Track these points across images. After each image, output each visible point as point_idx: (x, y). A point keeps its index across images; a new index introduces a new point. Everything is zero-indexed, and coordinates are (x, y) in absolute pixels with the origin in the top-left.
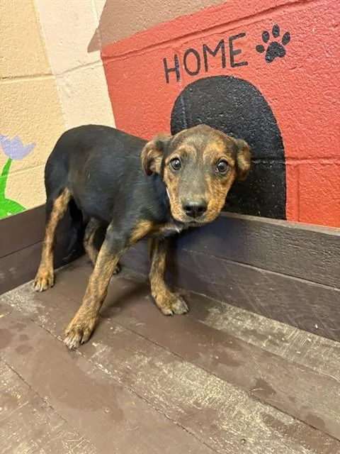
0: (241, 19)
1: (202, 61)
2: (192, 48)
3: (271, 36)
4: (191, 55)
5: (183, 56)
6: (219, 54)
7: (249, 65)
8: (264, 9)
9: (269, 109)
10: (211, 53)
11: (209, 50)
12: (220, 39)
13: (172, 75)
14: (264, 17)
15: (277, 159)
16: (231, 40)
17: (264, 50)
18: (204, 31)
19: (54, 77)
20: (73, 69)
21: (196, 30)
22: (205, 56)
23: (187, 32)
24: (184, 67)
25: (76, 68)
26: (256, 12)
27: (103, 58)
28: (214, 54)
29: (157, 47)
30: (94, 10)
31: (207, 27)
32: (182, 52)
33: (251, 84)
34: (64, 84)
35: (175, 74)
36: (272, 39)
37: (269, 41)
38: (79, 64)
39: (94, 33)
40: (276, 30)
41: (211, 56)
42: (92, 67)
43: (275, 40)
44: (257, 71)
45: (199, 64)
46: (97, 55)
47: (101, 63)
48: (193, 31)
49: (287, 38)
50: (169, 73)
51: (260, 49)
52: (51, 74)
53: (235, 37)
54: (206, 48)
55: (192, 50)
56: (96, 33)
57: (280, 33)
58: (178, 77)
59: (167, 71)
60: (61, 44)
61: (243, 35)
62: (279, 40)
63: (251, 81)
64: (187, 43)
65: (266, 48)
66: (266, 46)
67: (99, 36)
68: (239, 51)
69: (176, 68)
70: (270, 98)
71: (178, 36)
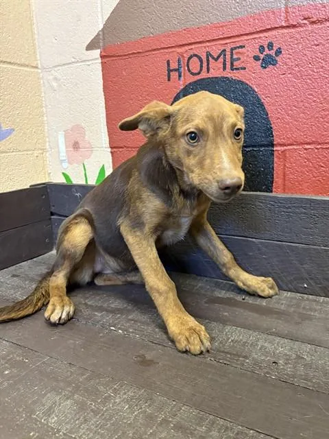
0: (242, 35)
1: (205, 65)
2: (196, 53)
3: (266, 49)
4: (195, 59)
5: (186, 59)
6: (221, 59)
7: (247, 69)
8: (261, 29)
9: (262, 105)
10: (213, 58)
11: (211, 55)
12: (223, 48)
13: (174, 75)
14: (261, 35)
15: (267, 146)
16: (232, 49)
17: (260, 59)
18: (208, 41)
19: (40, 71)
20: (64, 64)
21: (201, 40)
22: (208, 60)
23: (193, 41)
24: (186, 68)
25: (70, 64)
26: (255, 30)
27: (102, 57)
28: (216, 60)
29: (162, 51)
30: (100, 15)
31: (211, 38)
32: (186, 56)
33: (248, 85)
34: (51, 77)
35: (177, 74)
36: (267, 52)
37: (265, 53)
38: (73, 60)
39: (96, 34)
40: (270, 46)
41: (214, 61)
42: (88, 63)
43: (268, 52)
44: (253, 75)
45: (201, 66)
46: (96, 53)
47: (100, 61)
48: (198, 40)
49: (279, 52)
50: (171, 73)
51: (256, 58)
52: (36, 67)
53: (235, 48)
54: (209, 55)
55: (196, 55)
56: (98, 35)
57: (274, 48)
58: (180, 76)
59: (170, 71)
61: (242, 47)
62: (272, 53)
63: (247, 82)
64: (192, 49)
65: (261, 58)
66: (262, 56)
67: (101, 37)
68: (239, 59)
69: (178, 69)
70: (263, 96)
71: (184, 43)
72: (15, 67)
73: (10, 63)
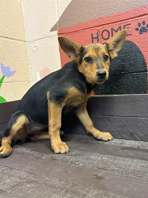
0: (129, 19)
1: (111, 34)
2: (106, 29)
3: (142, 25)
4: (105, 32)
5: (101, 32)
7: (132, 35)
8: (139, 15)
9: (140, 52)
10: (115, 31)
11: (114, 30)
12: (119, 26)
14: (139, 18)
15: (144, 71)
16: (124, 26)
17: (139, 30)
18: (112, 23)
19: (27, 43)
20: (39, 39)
21: (108, 23)
22: (112, 32)
23: (104, 23)
24: (101, 37)
25: (42, 38)
26: (136, 16)
27: (59, 34)
29: (89, 29)
30: (57, 14)
31: (113, 21)
32: (101, 31)
33: (133, 43)
34: (33, 46)
35: (97, 40)
36: (142, 26)
38: (44, 37)
40: (144, 23)
41: (115, 32)
42: (51, 38)
43: (143, 26)
44: (135, 37)
45: (109, 35)
46: (56, 32)
47: (57, 36)
48: (107, 23)
50: (94, 40)
51: (137, 29)
52: (25, 41)
53: (126, 25)
54: (112, 29)
55: (106, 30)
56: (56, 24)
57: (146, 24)
58: (98, 41)
59: (93, 38)
60: (34, 28)
61: (129, 24)
62: (145, 26)
63: (133, 41)
64: (104, 27)
66: (140, 28)
67: (58, 25)
69: (97, 37)
70: (141, 48)
71: (100, 25)
72: (16, 41)
73: (14, 39)
